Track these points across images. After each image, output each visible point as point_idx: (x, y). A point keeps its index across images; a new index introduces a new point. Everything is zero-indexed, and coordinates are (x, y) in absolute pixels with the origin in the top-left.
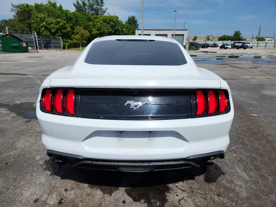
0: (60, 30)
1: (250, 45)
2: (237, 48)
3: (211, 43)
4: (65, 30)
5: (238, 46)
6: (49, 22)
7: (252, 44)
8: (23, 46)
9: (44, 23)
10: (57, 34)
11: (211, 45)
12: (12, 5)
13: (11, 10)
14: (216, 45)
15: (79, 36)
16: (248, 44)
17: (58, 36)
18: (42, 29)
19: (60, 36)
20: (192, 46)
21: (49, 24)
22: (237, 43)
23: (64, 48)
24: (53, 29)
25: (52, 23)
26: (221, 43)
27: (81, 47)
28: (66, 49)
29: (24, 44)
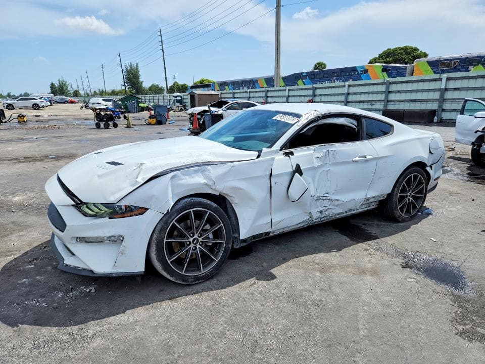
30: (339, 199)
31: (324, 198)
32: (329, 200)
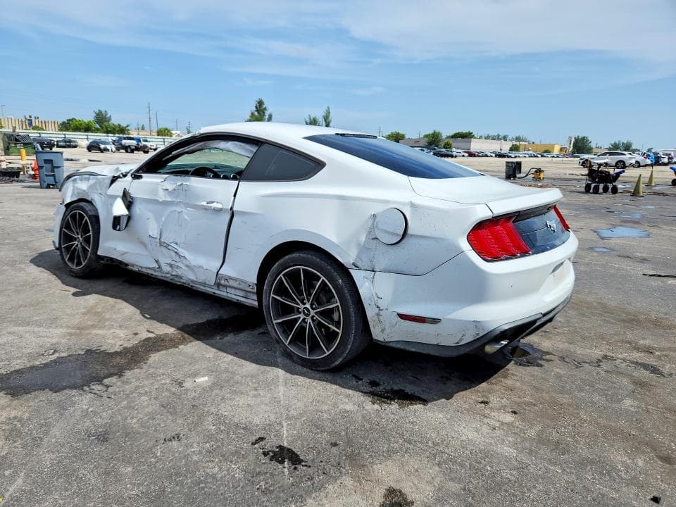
1: (151, 144)
2: (129, 150)
3: (57, 136)
5: (129, 146)
7: (157, 143)
11: (57, 141)
14: (70, 141)
16: (146, 141)
20: (15, 144)
22: (125, 139)
26: (83, 137)
30: (187, 257)
31: (170, 248)
32: (176, 252)
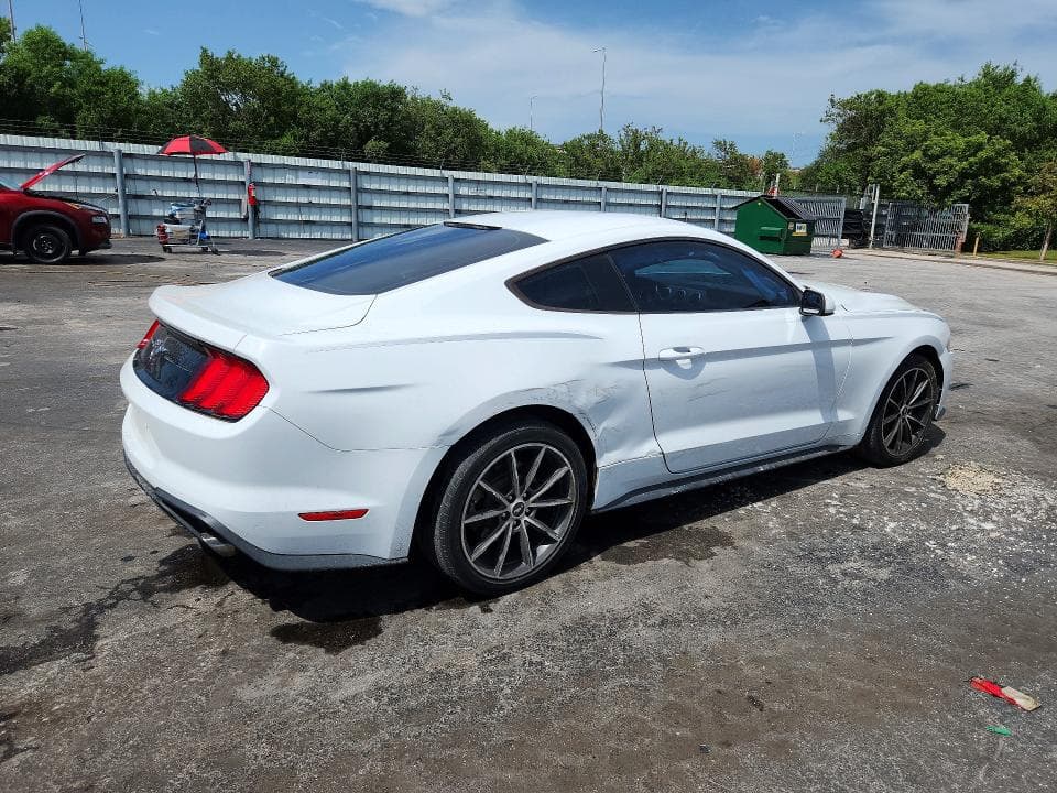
0: (974, 176)
4: (993, 178)
6: (936, 150)
8: (794, 234)
9: (917, 155)
10: (956, 194)
12: (832, 101)
13: (824, 118)
15: (1050, 201)
17: (954, 202)
18: (902, 176)
19: (965, 200)
21: (935, 158)
23: (967, 248)
24: (945, 173)
25: (951, 153)
27: (1046, 245)
28: (972, 252)
29: (800, 228)
